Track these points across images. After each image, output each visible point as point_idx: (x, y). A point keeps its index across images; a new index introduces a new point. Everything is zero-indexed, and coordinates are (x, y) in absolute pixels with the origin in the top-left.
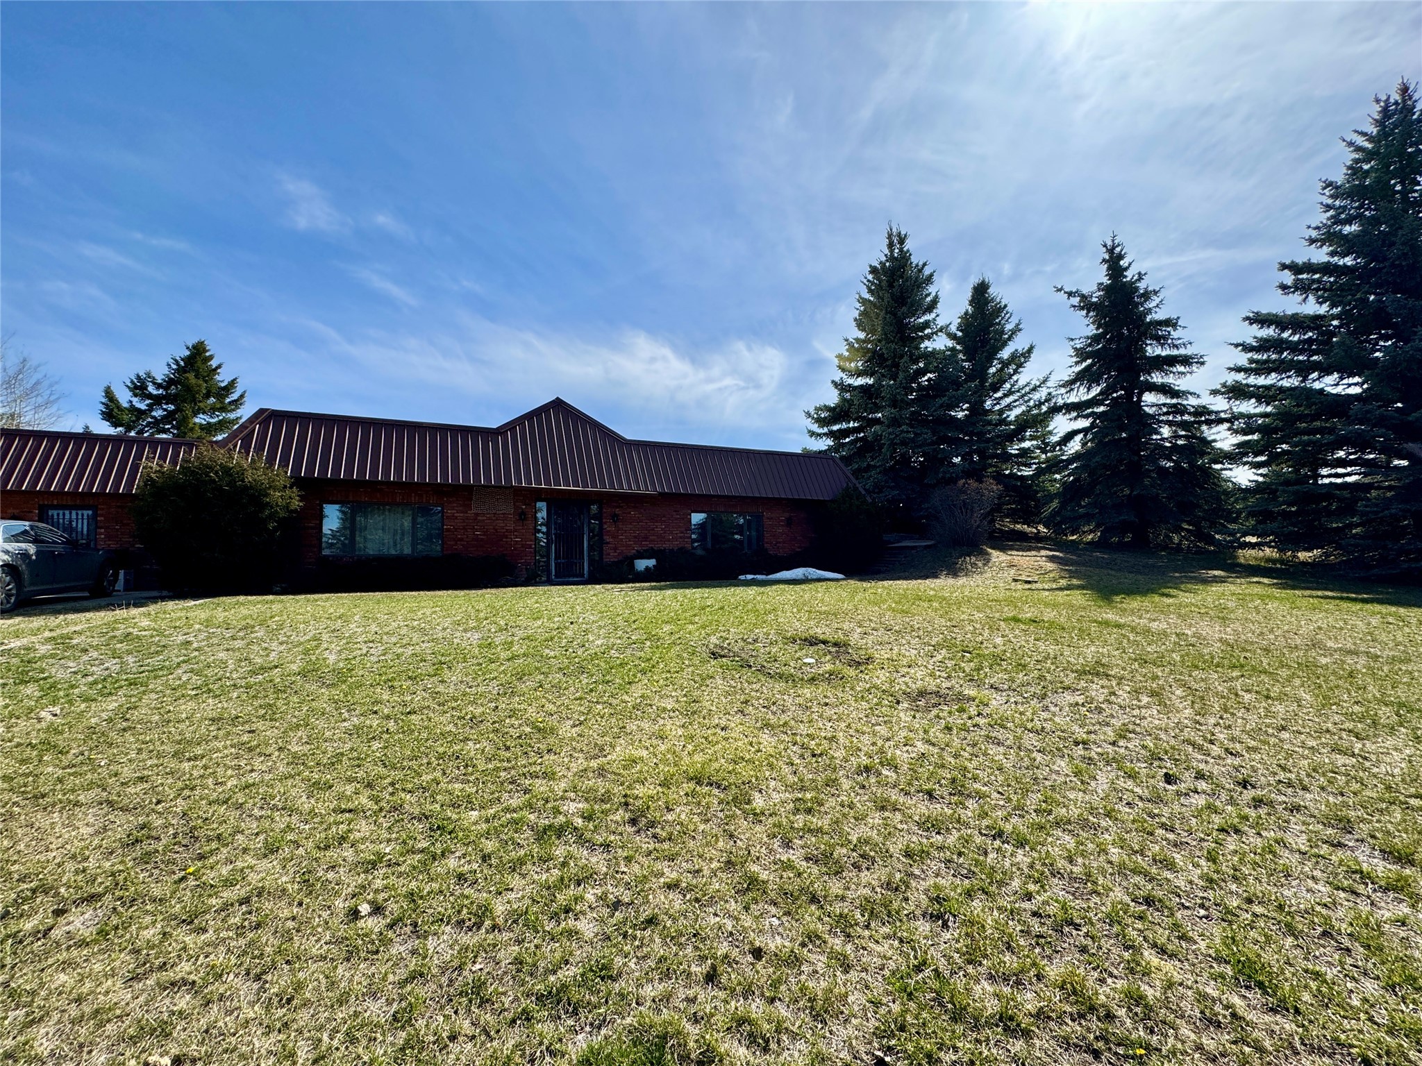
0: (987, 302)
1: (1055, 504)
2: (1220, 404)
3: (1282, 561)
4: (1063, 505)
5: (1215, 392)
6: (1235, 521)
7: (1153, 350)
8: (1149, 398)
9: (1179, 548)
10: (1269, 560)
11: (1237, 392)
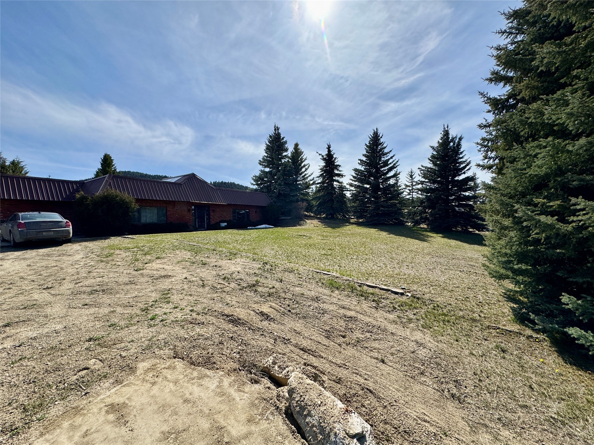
0: (299, 149)
1: (316, 208)
2: (348, 186)
3: (357, 222)
4: (318, 208)
5: (347, 184)
6: (350, 213)
7: (336, 172)
8: (335, 183)
9: (340, 219)
10: (355, 221)
11: (351, 185)
